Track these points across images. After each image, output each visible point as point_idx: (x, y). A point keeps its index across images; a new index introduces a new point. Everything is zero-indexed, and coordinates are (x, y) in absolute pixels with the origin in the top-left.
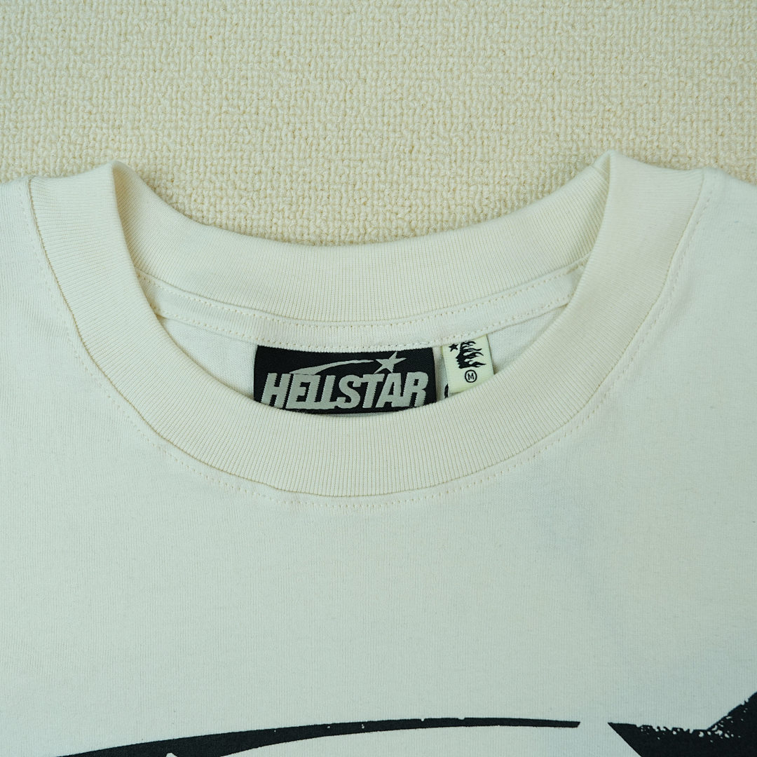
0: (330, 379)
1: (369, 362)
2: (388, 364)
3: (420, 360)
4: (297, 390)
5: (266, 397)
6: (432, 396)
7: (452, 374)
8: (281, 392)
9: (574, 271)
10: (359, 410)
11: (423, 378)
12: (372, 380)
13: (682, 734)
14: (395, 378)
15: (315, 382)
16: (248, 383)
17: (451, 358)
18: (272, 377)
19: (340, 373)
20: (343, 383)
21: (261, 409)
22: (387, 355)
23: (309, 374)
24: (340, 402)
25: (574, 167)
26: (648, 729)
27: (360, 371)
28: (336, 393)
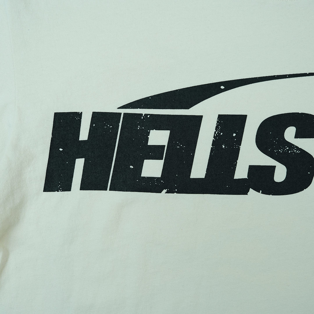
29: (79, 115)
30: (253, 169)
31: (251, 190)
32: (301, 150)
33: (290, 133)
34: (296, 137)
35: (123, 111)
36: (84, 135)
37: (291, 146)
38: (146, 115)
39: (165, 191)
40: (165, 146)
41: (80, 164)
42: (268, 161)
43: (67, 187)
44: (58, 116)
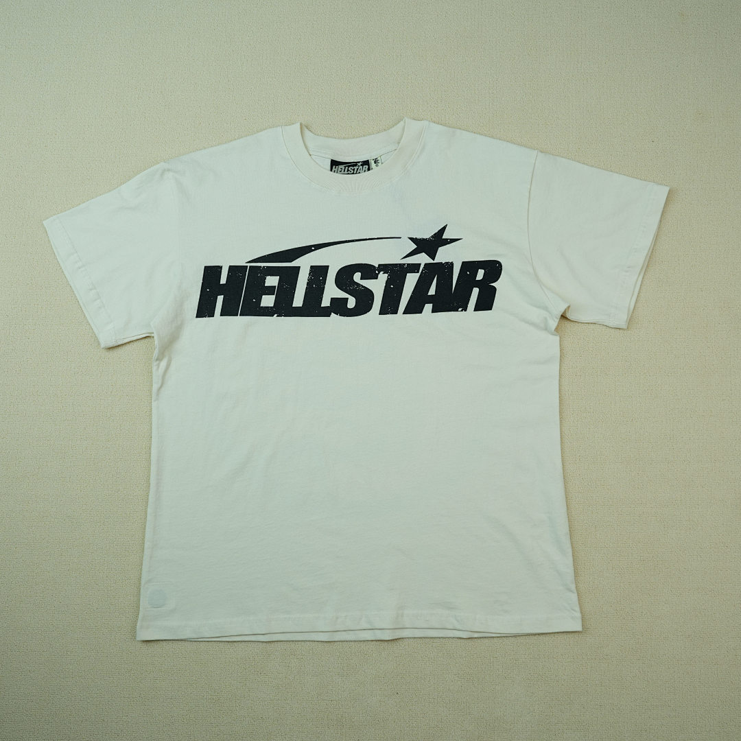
0: (347, 168)
1: (355, 164)
2: (359, 164)
3: (366, 163)
4: (340, 170)
5: (333, 170)
6: (369, 169)
7: (373, 165)
8: (336, 170)
9: (399, 143)
10: (353, 173)
11: (367, 166)
12: (356, 168)
13: (424, 239)
14: (361, 167)
15: (343, 168)
16: (329, 168)
17: (373, 162)
18: (334, 167)
19: (349, 166)
20: (350, 169)
21: (332, 173)
22: (359, 162)
23: (343, 167)
24: (349, 172)
25: (399, 122)
26: (416, 239)
27: (353, 166)
28: (348, 170)
29: (221, 268)
30: (334, 301)
31: (332, 314)
32: (364, 287)
33: (357, 277)
34: (361, 279)
35: (249, 265)
36: (223, 280)
37: (358, 284)
38: (264, 267)
39: (276, 315)
40: (275, 287)
41: (220, 299)
42: (343, 295)
43: (212, 315)
44: (206, 268)
